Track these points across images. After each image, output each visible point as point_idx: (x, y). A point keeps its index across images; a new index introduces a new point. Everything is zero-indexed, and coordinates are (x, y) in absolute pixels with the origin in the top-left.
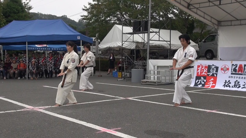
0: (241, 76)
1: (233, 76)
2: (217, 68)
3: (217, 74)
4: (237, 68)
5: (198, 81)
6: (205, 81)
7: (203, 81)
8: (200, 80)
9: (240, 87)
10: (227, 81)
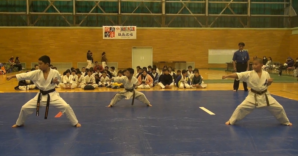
0: (125, 31)
1: (122, 31)
4: (123, 28)
9: (125, 35)
10: (120, 33)
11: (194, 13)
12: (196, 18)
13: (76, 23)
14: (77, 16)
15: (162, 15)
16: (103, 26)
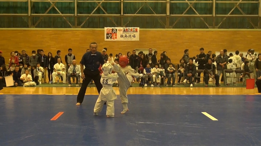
0: (127, 33)
1: (124, 33)
2: (116, 30)
3: (116, 32)
4: (125, 30)
5: (108, 36)
6: (111, 35)
7: (110, 35)
8: (109, 35)
9: (127, 37)
10: (122, 35)
11: (200, 14)
12: (202, 19)
13: (77, 24)
14: (79, 18)
15: (167, 16)
16: (105, 28)
